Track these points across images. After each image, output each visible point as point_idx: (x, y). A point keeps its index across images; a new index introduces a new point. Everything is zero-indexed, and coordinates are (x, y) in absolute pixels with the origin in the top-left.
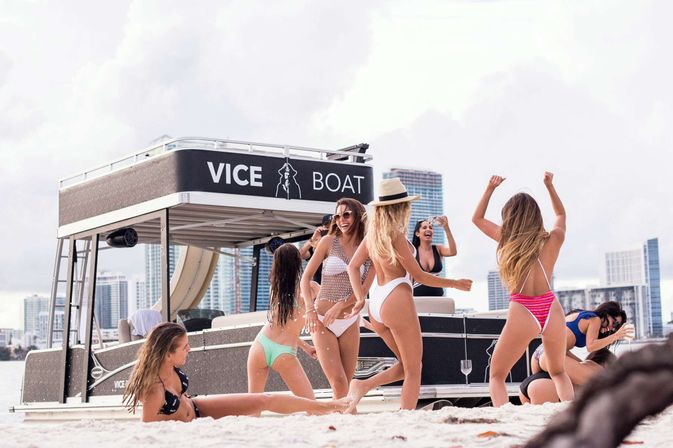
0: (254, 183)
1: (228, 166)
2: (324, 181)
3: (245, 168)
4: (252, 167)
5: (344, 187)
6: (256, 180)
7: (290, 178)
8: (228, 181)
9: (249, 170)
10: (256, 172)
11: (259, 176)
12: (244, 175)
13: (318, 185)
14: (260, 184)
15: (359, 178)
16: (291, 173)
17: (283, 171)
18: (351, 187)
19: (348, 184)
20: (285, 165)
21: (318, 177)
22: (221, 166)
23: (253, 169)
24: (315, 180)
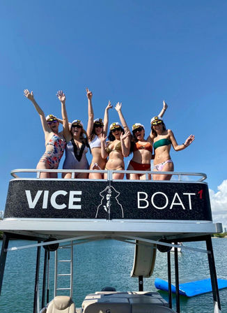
0: (71, 206)
1: (47, 193)
2: (149, 199)
3: (64, 193)
4: (71, 192)
5: (173, 204)
6: (75, 203)
7: (112, 199)
8: (45, 206)
9: (68, 195)
10: (75, 196)
11: (79, 200)
12: (61, 200)
13: (143, 204)
14: (79, 207)
15: (189, 194)
16: (114, 194)
17: (105, 194)
18: (181, 204)
19: (177, 201)
20: (108, 187)
21: (142, 196)
22: (39, 193)
23: (72, 193)
24: (139, 200)
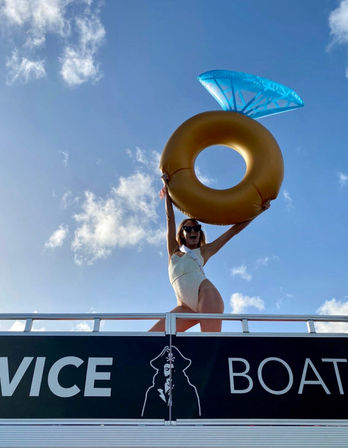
0: (91, 391)
1: (41, 361)
2: (254, 373)
3: (77, 362)
4: (90, 359)
5: (303, 382)
6: (98, 384)
8: (35, 391)
9: (84, 366)
10: (100, 369)
11: (106, 376)
12: (71, 376)
13: (241, 383)
14: (106, 392)
15: (335, 361)
16: (179, 364)
17: (161, 363)
18: (321, 382)
19: (311, 376)
20: (166, 349)
21: (239, 367)
22: (27, 361)
23: (93, 362)
24: (232, 375)
